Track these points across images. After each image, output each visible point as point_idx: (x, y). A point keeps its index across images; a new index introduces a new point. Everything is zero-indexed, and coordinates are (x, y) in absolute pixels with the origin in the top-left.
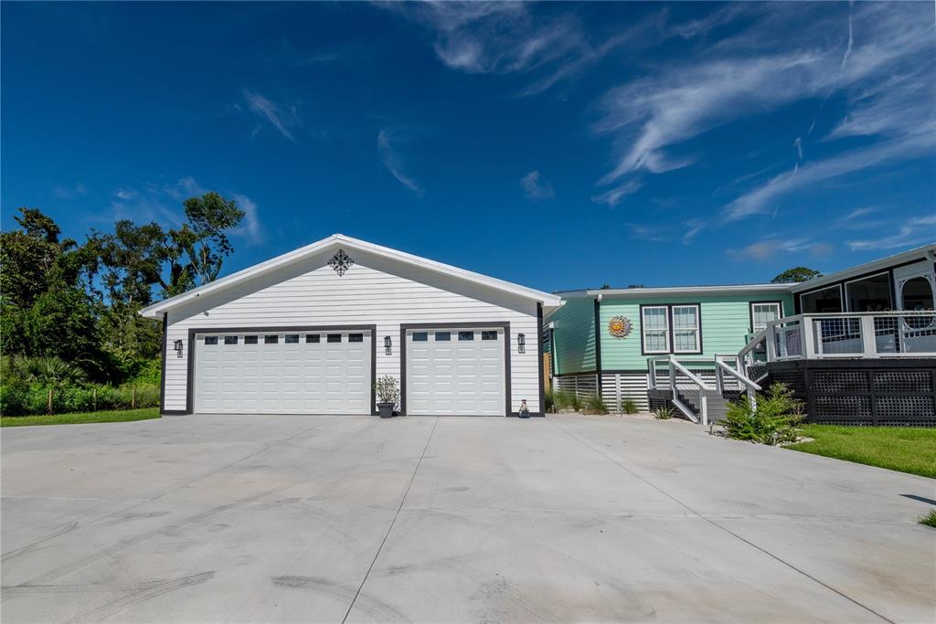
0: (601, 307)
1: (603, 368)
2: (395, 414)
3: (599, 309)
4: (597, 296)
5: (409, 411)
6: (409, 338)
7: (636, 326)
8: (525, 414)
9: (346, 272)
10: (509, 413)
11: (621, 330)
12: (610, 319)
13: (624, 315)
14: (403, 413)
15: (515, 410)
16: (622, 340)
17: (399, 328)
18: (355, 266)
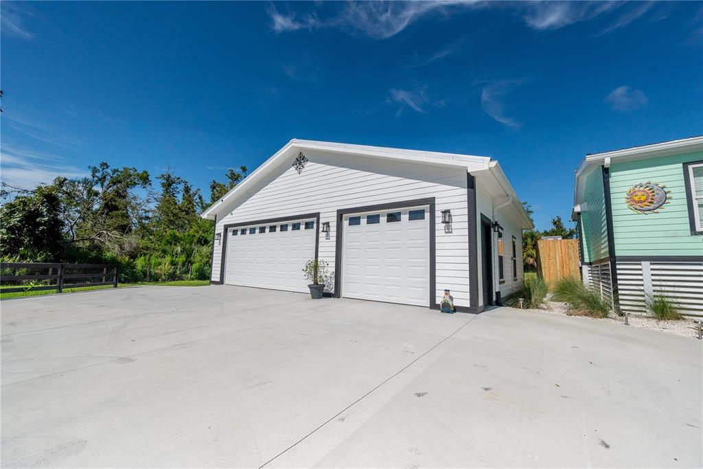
0: (612, 174)
1: (618, 253)
2: (328, 295)
3: (609, 177)
4: (603, 160)
5: (344, 293)
6: (346, 223)
7: (678, 194)
8: (448, 308)
9: (303, 170)
10: (433, 305)
11: (651, 201)
12: (627, 189)
13: (653, 181)
14: (337, 294)
15: (439, 301)
16: (651, 215)
17: (335, 214)
18: (309, 164)
